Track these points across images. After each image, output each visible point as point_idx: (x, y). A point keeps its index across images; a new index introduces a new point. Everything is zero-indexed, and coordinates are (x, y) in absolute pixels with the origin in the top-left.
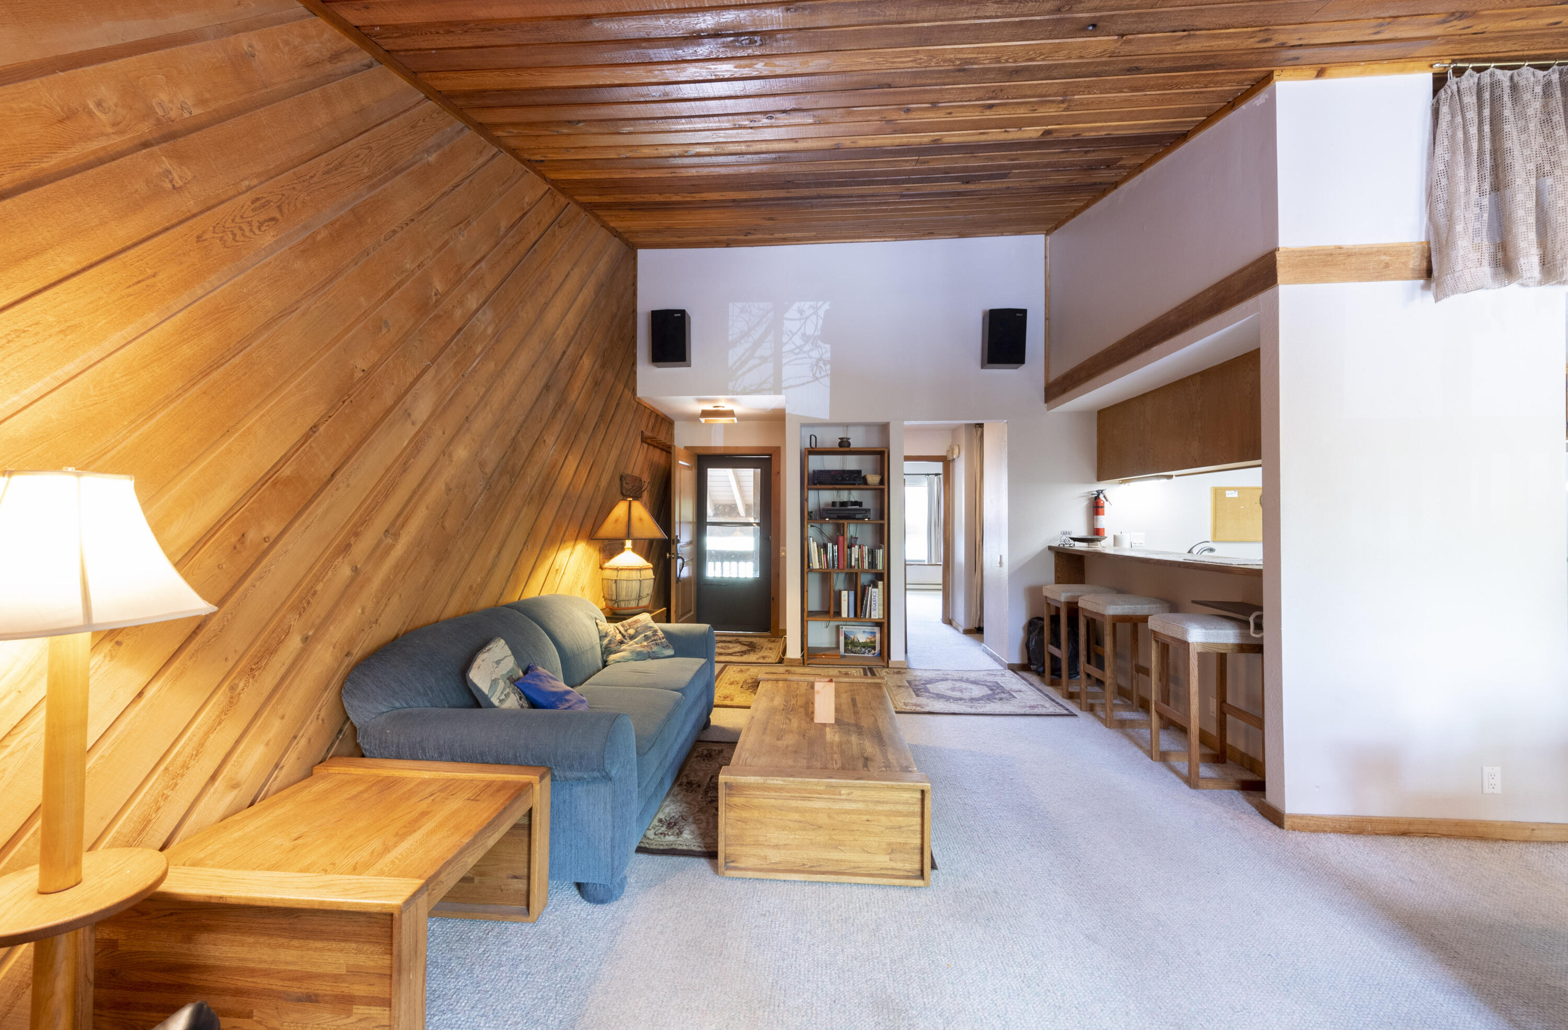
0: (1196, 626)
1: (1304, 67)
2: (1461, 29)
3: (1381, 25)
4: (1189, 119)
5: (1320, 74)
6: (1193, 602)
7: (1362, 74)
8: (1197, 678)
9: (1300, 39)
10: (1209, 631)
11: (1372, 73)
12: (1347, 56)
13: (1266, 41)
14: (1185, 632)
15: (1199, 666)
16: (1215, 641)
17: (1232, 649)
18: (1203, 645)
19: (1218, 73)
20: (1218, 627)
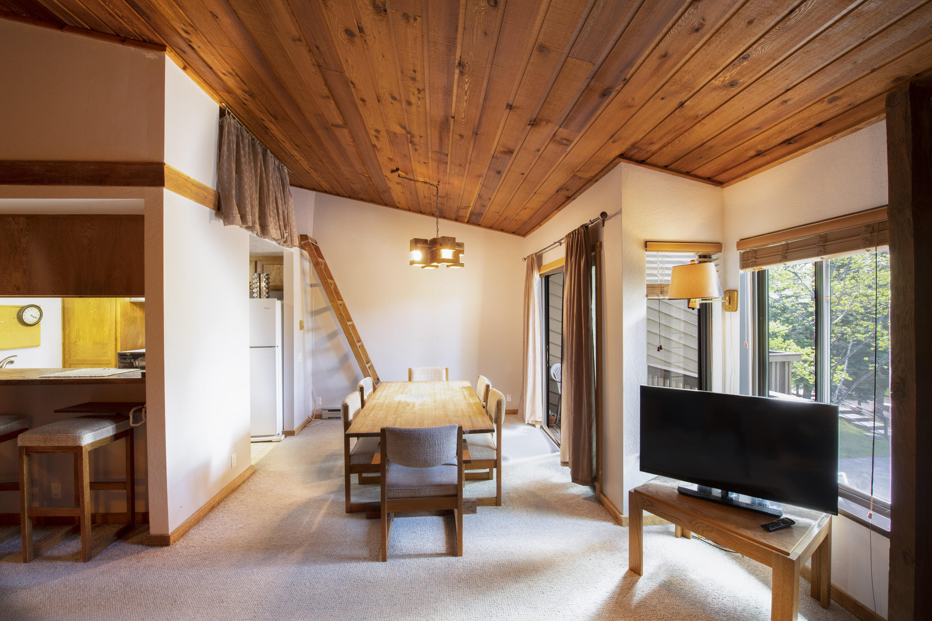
0: (87, 431)
1: (180, 58)
2: (245, 99)
3: (231, 74)
4: (78, 20)
5: (184, 68)
6: (55, 411)
7: (199, 84)
8: (88, 473)
9: (199, 47)
10: (97, 432)
11: (202, 87)
12: (202, 71)
13: (187, 32)
14: (79, 438)
15: (89, 462)
16: (101, 438)
17: (111, 439)
18: (92, 444)
19: (140, 19)
20: (101, 427)
